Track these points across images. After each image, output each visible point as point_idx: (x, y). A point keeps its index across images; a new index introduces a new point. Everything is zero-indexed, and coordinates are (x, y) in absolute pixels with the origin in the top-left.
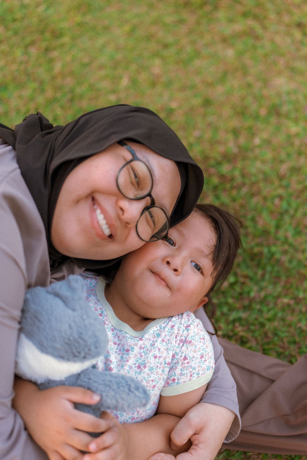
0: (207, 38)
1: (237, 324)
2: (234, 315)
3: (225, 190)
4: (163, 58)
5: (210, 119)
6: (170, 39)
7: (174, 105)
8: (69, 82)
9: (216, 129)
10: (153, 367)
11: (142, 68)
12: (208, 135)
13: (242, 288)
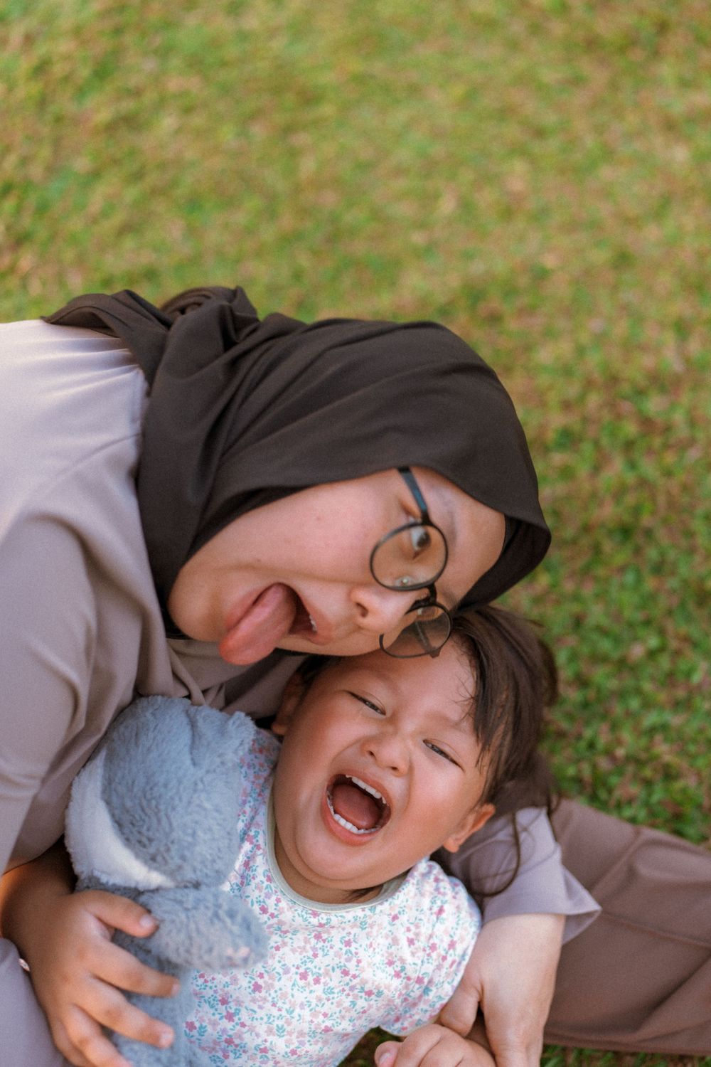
0: (632, 120)
1: (658, 737)
2: (651, 719)
3: (650, 451)
4: (533, 161)
5: (629, 295)
6: (550, 119)
7: (550, 261)
8: (330, 199)
9: (639, 319)
10: (332, 989)
11: (486, 178)
12: (621, 329)
13: (673, 662)
